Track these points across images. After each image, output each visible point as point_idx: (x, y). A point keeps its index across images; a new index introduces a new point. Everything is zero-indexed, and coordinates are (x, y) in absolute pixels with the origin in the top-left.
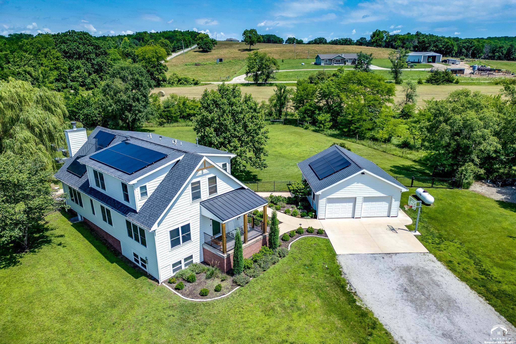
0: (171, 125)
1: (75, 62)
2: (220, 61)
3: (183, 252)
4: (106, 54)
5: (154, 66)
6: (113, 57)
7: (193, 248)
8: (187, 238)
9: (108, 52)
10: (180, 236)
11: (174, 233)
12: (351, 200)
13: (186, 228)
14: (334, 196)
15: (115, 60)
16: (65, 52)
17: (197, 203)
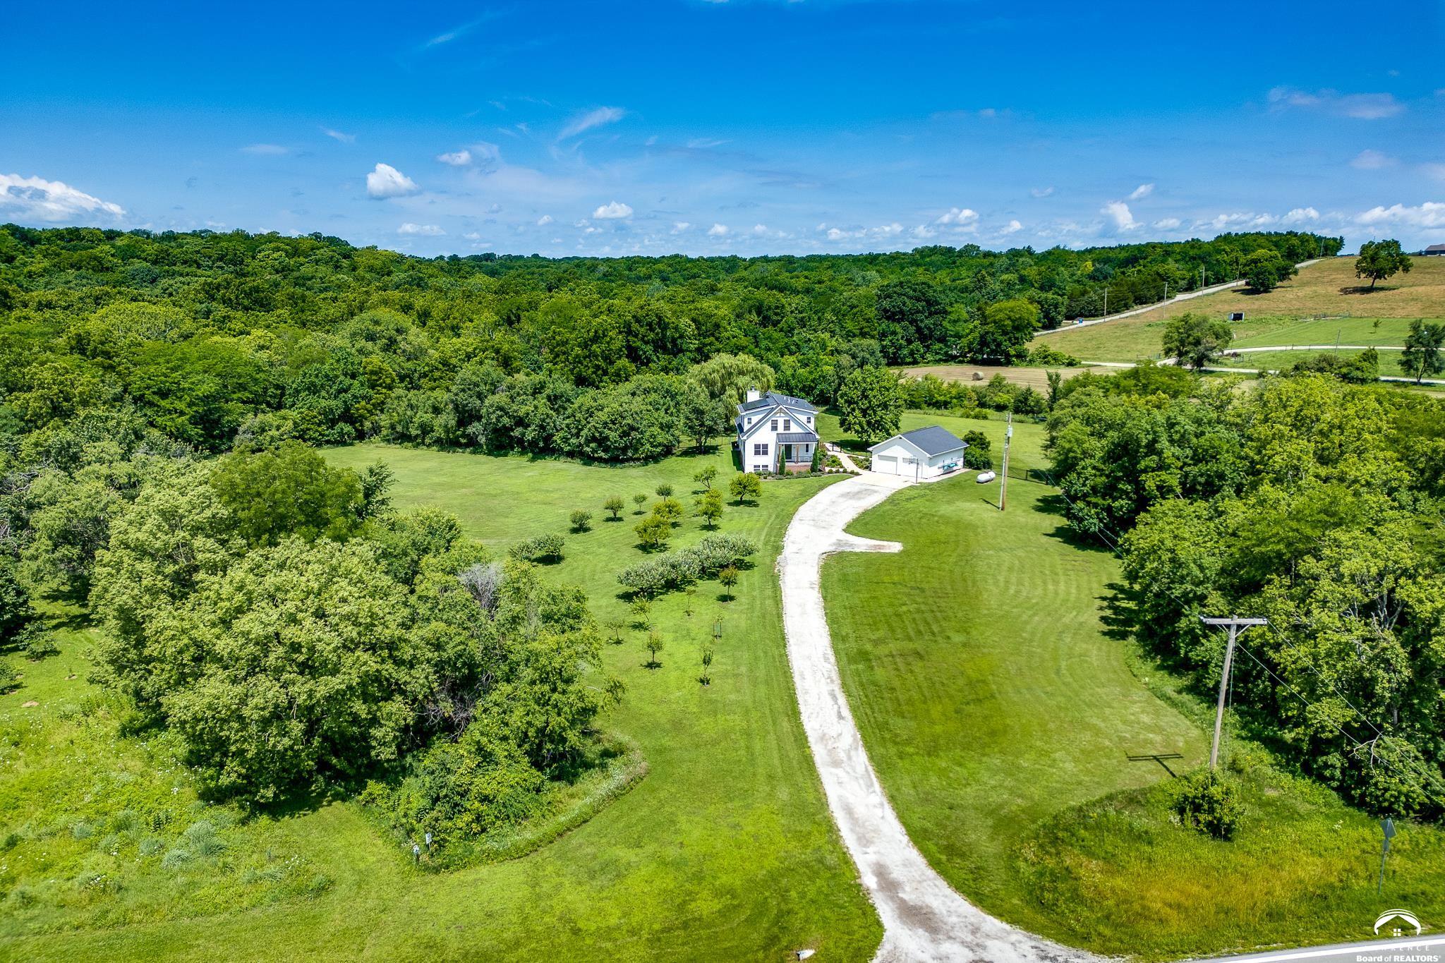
0: (912, 412)
1: (891, 326)
2: (1235, 319)
3: (762, 460)
4: (946, 312)
5: (1005, 333)
6: (953, 317)
7: (769, 461)
8: (765, 453)
9: (949, 309)
10: (761, 450)
11: (757, 447)
12: (894, 459)
13: (766, 446)
14: (882, 454)
15: (955, 322)
16: (886, 311)
17: (775, 433)
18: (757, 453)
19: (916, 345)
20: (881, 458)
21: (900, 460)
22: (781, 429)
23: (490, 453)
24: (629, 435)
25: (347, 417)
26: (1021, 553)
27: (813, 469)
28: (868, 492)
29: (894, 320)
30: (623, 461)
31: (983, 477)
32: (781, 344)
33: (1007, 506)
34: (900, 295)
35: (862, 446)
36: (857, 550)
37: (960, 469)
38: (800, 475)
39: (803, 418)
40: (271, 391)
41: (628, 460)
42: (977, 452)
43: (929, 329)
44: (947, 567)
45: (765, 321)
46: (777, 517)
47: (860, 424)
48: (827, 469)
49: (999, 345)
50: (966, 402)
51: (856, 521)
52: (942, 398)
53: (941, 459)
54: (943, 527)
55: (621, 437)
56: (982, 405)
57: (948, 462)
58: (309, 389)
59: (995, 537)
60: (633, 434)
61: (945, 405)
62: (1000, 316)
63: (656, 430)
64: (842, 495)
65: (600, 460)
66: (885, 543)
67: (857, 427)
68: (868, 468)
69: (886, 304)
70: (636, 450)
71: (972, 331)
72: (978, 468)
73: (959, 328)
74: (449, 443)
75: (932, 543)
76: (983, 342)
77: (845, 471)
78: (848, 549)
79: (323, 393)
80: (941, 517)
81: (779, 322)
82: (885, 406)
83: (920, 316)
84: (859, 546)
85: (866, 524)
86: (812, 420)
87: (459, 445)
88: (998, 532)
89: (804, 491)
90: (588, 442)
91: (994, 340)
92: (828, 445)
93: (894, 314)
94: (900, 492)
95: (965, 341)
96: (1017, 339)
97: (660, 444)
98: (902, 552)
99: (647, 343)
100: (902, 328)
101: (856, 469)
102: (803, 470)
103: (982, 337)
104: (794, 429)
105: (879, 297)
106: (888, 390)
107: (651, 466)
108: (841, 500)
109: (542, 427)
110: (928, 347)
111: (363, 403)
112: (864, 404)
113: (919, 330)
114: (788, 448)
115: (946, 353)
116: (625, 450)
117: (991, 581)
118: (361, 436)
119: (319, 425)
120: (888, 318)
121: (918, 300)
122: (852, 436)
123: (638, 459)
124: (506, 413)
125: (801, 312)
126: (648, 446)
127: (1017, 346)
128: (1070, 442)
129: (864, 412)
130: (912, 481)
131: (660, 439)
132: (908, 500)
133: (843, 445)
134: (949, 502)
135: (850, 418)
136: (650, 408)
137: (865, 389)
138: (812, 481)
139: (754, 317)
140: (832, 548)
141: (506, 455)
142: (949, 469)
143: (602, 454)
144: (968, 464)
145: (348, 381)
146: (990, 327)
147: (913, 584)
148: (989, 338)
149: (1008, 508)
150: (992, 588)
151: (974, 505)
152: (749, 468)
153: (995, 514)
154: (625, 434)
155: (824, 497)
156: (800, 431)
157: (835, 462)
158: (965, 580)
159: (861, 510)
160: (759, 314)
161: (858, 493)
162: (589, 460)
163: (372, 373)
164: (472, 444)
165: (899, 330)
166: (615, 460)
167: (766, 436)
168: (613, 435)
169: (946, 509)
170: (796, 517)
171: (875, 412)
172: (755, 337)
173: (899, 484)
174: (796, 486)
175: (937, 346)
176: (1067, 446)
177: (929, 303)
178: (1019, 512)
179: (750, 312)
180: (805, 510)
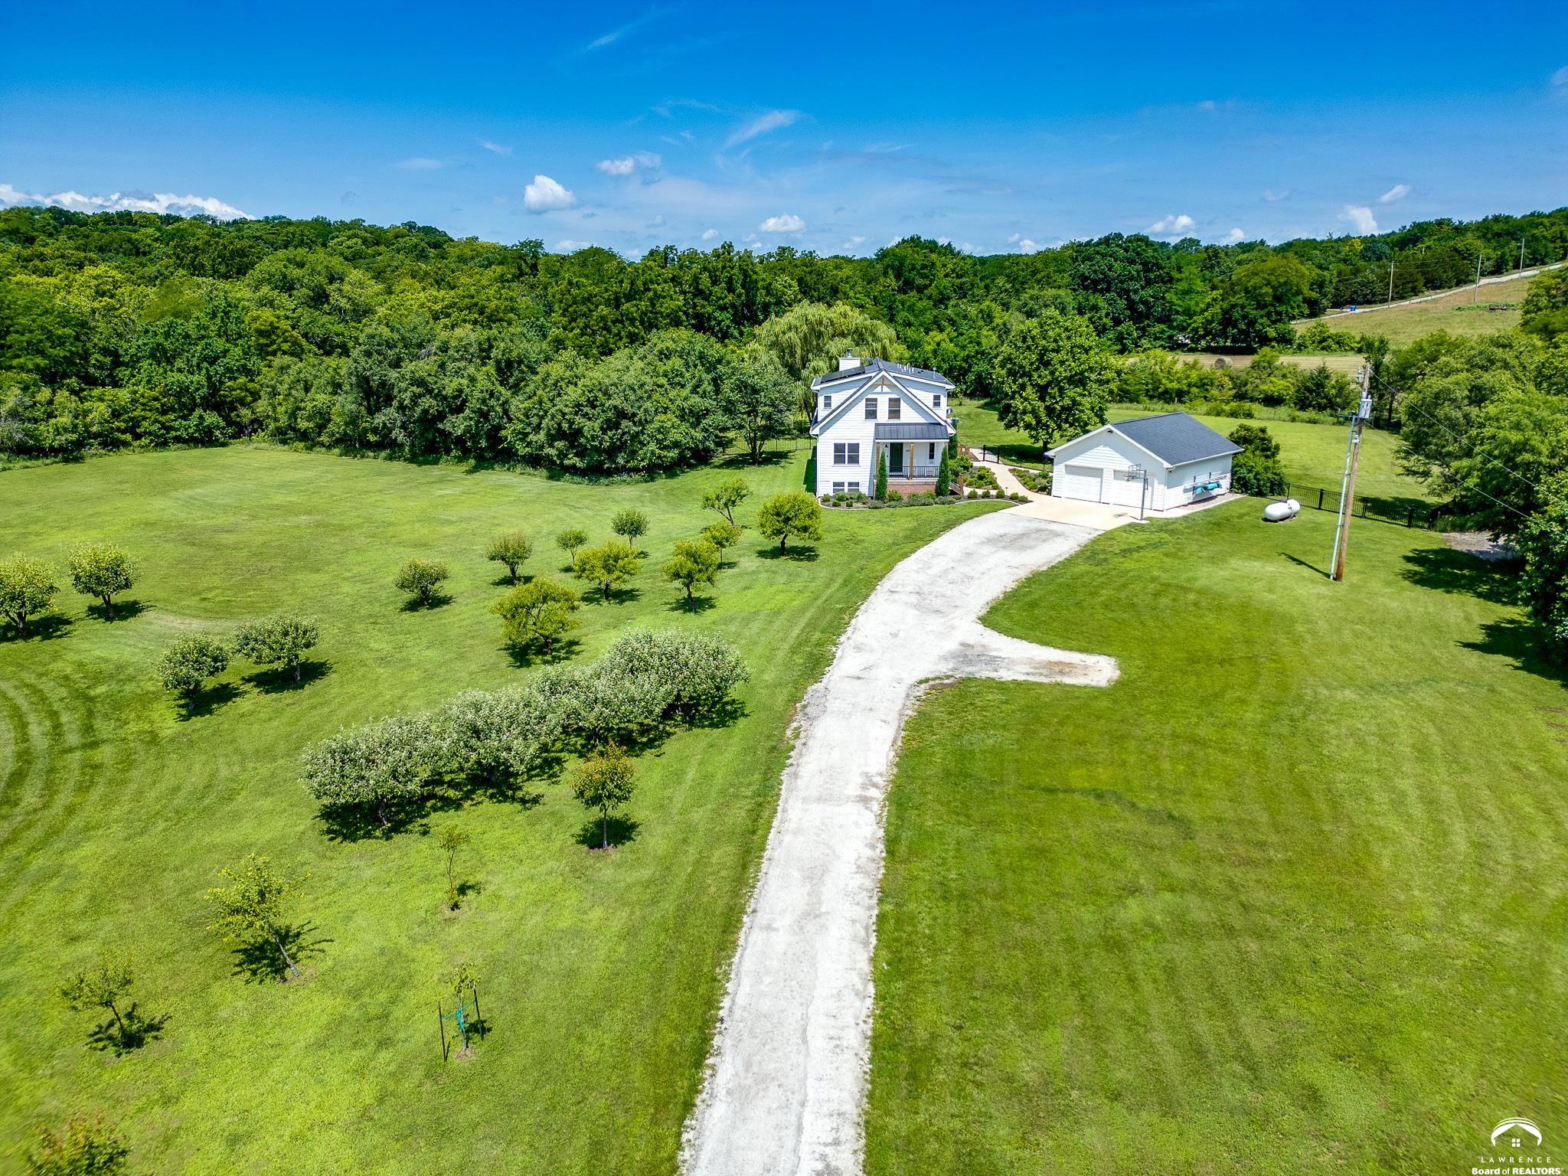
0: (1124, 405)
1: (1091, 298)
3: (847, 473)
4: (1171, 280)
5: (1260, 306)
6: (1182, 286)
7: (861, 475)
8: (854, 460)
9: (1176, 275)
10: (846, 454)
11: (839, 448)
12: (1097, 472)
13: (854, 448)
14: (1074, 462)
15: (1186, 293)
16: (1084, 278)
17: (871, 423)
18: (839, 459)
19: (1127, 326)
20: (1073, 470)
21: (1108, 475)
22: (883, 415)
23: (413, 459)
24: (617, 426)
25: (215, 402)
26: (1427, 698)
27: (940, 491)
28: (1042, 534)
29: (1095, 291)
30: (609, 473)
31: (1276, 509)
32: (928, 316)
33: (1345, 571)
34: (1104, 256)
35: (1038, 456)
36: (1005, 675)
37: (1224, 495)
38: (914, 501)
39: (927, 398)
40: (96, 357)
41: (619, 470)
42: (1259, 462)
43: (1145, 303)
44: (1244, 742)
45: (907, 286)
46: (845, 583)
47: (1034, 412)
48: (967, 491)
49: (1252, 323)
50: (1215, 392)
51: (1011, 597)
52: (1175, 385)
53: (1191, 472)
54: (1210, 619)
55: (604, 431)
56: (1241, 397)
57: (1202, 479)
58: (153, 356)
59: (1344, 650)
60: (625, 423)
61: (1180, 395)
62: (1256, 281)
63: (669, 420)
64: (990, 541)
65: (573, 470)
66: (1075, 657)
67: (1028, 418)
68: (1046, 489)
69: (1084, 268)
70: (633, 453)
71: (1209, 305)
72: (1260, 494)
73: (1190, 302)
74: (353, 443)
75: (1192, 660)
76: (1227, 320)
77: (1001, 496)
78: (984, 672)
79: (179, 363)
80: (1201, 592)
81: (926, 287)
82: (1079, 380)
83: (1134, 285)
84: (1011, 663)
85: (1033, 605)
86: (944, 400)
87: (369, 446)
88: (1347, 635)
89: (914, 530)
90: (552, 439)
91: (1245, 317)
92: (977, 452)
93: (1095, 282)
94: (1109, 536)
95: (1199, 320)
96: (1279, 314)
97: (676, 444)
98: (1119, 685)
99: (723, 308)
100: (1107, 301)
101: (1022, 491)
102: (921, 491)
103: (1225, 312)
104: (908, 415)
105: (1075, 260)
106: (1087, 351)
107: (662, 483)
108: (986, 550)
109: (484, 415)
110: (1143, 329)
111: (242, 380)
112: (1043, 377)
113: (1131, 304)
114: (897, 450)
115: (1171, 337)
116: (612, 451)
117: (1381, 798)
118: (240, 431)
119: (164, 413)
120: (1086, 288)
121: (1132, 262)
122: (1019, 437)
123: (636, 470)
124: (430, 392)
125: (959, 276)
126: (653, 446)
127: (1279, 326)
128: (1517, 427)
129: (1042, 391)
130: (1133, 515)
131: (675, 435)
132: (1126, 552)
133: (1002, 452)
134: (1213, 560)
135: (1017, 403)
136: (663, 381)
137: (1045, 350)
138: (937, 511)
139: (892, 282)
140: (944, 668)
141: (436, 462)
142: (1203, 495)
143: (572, 460)
144: (1240, 484)
145: (220, 344)
146: (1239, 299)
147: (1150, 800)
148: (1236, 314)
149: (1350, 577)
150: (1393, 824)
151: (1270, 568)
152: (825, 488)
153: (1323, 590)
154: (611, 425)
155: (950, 543)
156: (918, 419)
157: (984, 478)
158: (1305, 793)
159: (1023, 573)
160: (898, 276)
161: (1024, 535)
162: (557, 470)
163: (261, 333)
164: (385, 445)
165: (1102, 303)
166: (595, 472)
167: (855, 428)
168: (590, 427)
169: (1209, 575)
170: (886, 584)
171: (1061, 390)
172: (890, 308)
173: (1105, 521)
174: (901, 520)
175: (1158, 328)
176: (1515, 437)
177: (1147, 267)
178: (1376, 585)
179: (885, 274)
180: (908, 571)
